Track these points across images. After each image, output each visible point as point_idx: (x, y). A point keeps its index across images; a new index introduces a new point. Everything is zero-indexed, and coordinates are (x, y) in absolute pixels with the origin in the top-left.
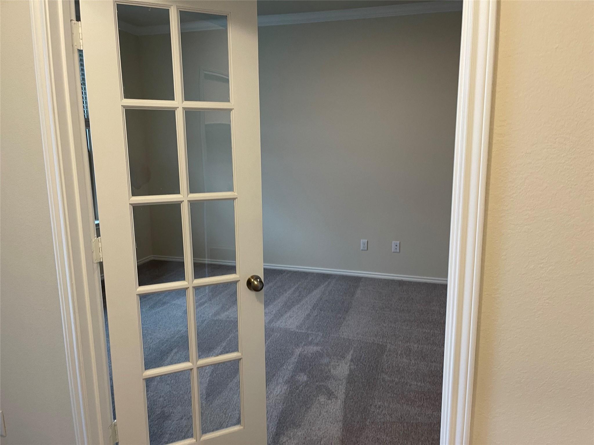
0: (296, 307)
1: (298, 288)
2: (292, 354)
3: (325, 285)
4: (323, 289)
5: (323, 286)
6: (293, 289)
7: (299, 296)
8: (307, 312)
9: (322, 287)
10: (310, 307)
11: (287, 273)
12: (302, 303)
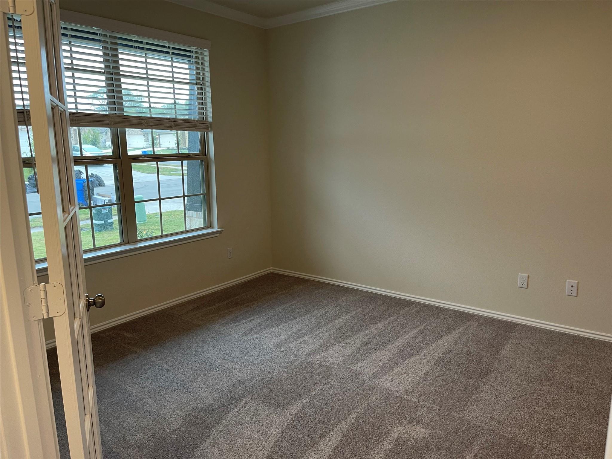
0: (414, 358)
1: (422, 331)
2: (387, 434)
3: (461, 329)
4: (458, 335)
5: (457, 331)
6: (416, 330)
7: (421, 342)
8: (427, 369)
9: (456, 333)
10: (432, 362)
11: (416, 307)
12: (422, 354)
